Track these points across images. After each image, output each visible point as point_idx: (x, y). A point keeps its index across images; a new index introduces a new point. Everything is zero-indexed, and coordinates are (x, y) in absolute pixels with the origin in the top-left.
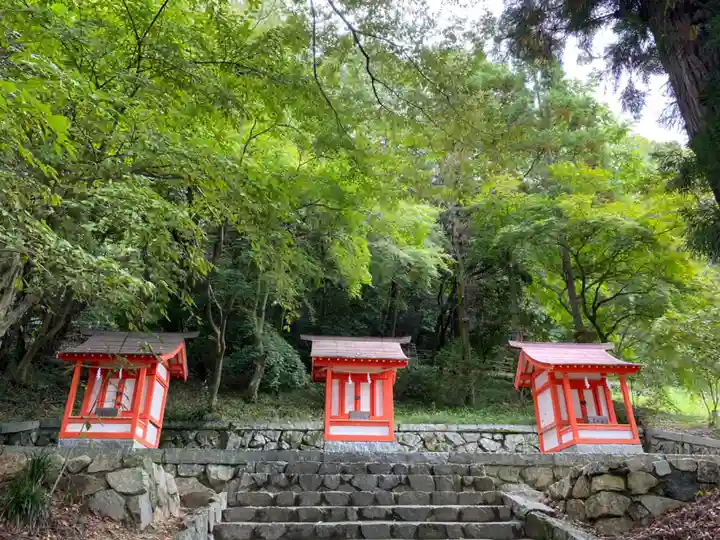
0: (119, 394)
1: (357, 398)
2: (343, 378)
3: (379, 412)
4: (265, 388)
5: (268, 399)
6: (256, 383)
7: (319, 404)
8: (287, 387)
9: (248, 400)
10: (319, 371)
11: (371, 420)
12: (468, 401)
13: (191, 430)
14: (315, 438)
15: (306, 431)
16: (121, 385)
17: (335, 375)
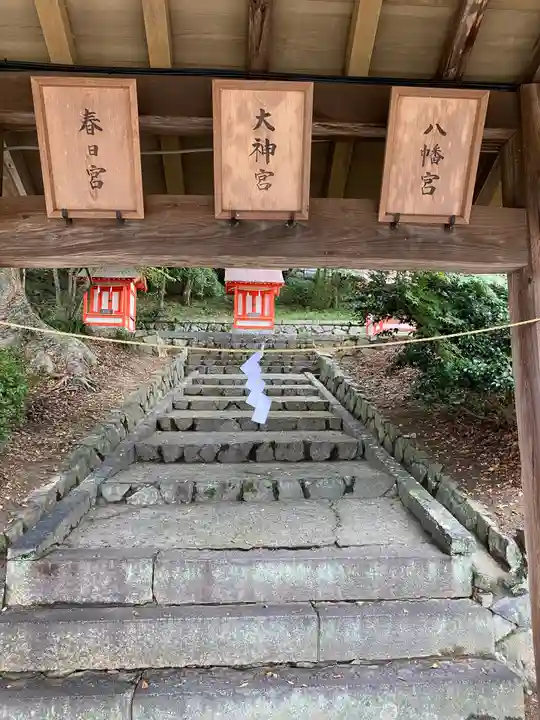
0: (110, 301)
1: (254, 305)
2: (244, 293)
3: (266, 313)
4: (194, 296)
5: (196, 303)
6: (188, 292)
7: (230, 307)
8: (209, 294)
9: (183, 303)
10: (231, 289)
11: (262, 318)
12: (332, 306)
13: (151, 322)
14: (229, 328)
15: (223, 324)
16: (110, 296)
17: (239, 291)
